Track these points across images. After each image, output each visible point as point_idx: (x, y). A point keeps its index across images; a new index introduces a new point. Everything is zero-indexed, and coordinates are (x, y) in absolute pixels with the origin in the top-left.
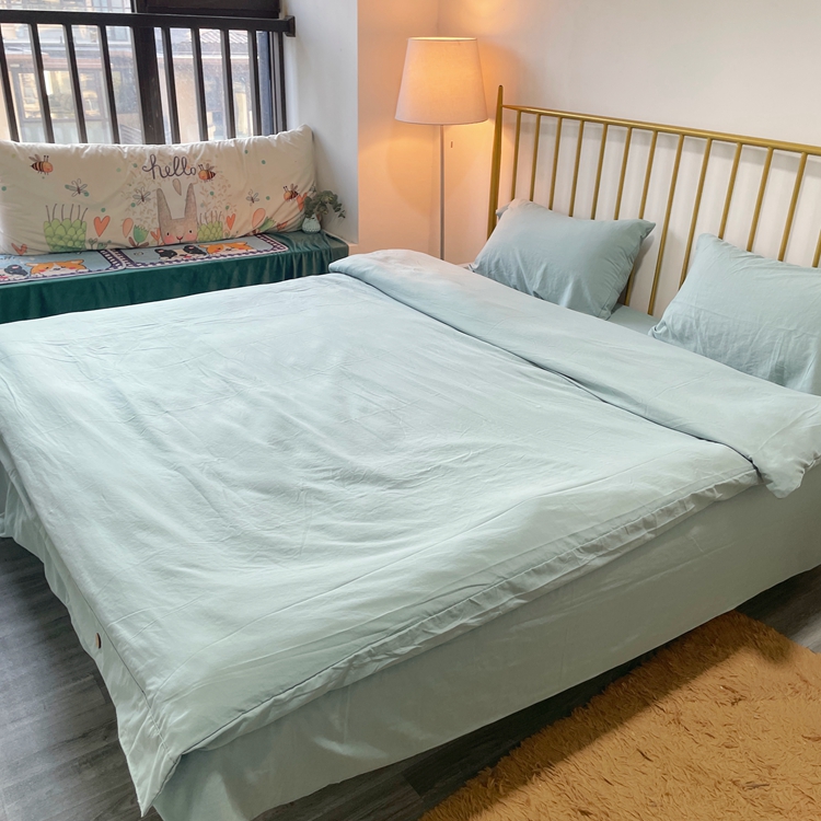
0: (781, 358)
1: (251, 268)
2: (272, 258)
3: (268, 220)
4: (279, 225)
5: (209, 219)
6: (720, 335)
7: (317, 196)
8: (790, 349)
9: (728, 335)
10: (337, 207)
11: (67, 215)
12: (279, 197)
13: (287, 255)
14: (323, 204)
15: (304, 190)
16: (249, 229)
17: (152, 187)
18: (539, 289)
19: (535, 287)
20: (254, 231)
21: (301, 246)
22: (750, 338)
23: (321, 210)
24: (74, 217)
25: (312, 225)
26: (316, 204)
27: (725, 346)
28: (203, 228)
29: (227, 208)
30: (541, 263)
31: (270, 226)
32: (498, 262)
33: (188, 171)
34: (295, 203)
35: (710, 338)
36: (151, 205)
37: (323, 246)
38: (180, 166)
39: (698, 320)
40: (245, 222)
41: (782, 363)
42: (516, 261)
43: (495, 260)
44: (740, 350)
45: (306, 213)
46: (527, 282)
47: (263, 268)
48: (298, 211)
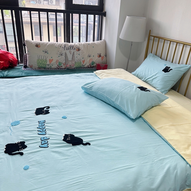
3: (93, 62)
5: (78, 61)
11: (42, 58)
12: (96, 56)
15: (103, 55)
16: (88, 64)
17: (64, 52)
20: (90, 65)
24: (44, 59)
28: (76, 63)
29: (83, 58)
33: (73, 49)
36: (63, 57)
38: (72, 47)
40: (87, 62)
48: (101, 61)
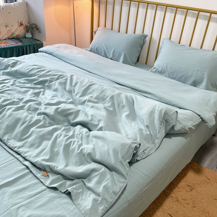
0: (195, 78)
1: (9, 51)
2: (16, 47)
3: (13, 34)
4: (17, 35)
6: (175, 71)
7: (30, 25)
8: (198, 76)
9: (177, 71)
10: (38, 29)
12: (16, 26)
13: (21, 46)
14: (32, 28)
15: (25, 23)
16: (6, 37)
18: (112, 57)
19: (111, 56)
20: (8, 38)
21: (26, 43)
22: (185, 72)
23: (32, 30)
25: (29, 35)
26: (30, 28)
27: (176, 75)
30: (112, 48)
31: (14, 36)
32: (97, 48)
34: (22, 28)
35: (171, 73)
37: (34, 43)
39: (167, 67)
40: (5, 34)
41: (196, 80)
42: (103, 47)
43: (96, 47)
44: (181, 76)
45: (26, 31)
46: (108, 55)
47: (13, 51)
48: (23, 30)
